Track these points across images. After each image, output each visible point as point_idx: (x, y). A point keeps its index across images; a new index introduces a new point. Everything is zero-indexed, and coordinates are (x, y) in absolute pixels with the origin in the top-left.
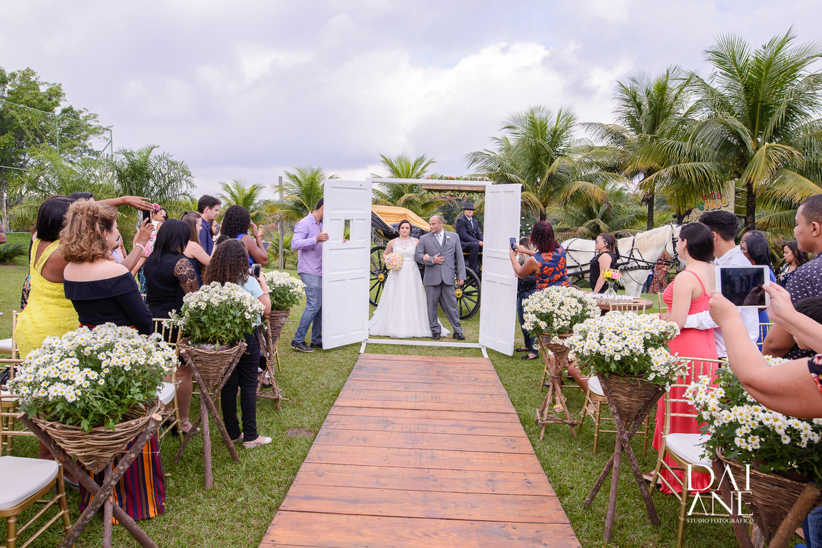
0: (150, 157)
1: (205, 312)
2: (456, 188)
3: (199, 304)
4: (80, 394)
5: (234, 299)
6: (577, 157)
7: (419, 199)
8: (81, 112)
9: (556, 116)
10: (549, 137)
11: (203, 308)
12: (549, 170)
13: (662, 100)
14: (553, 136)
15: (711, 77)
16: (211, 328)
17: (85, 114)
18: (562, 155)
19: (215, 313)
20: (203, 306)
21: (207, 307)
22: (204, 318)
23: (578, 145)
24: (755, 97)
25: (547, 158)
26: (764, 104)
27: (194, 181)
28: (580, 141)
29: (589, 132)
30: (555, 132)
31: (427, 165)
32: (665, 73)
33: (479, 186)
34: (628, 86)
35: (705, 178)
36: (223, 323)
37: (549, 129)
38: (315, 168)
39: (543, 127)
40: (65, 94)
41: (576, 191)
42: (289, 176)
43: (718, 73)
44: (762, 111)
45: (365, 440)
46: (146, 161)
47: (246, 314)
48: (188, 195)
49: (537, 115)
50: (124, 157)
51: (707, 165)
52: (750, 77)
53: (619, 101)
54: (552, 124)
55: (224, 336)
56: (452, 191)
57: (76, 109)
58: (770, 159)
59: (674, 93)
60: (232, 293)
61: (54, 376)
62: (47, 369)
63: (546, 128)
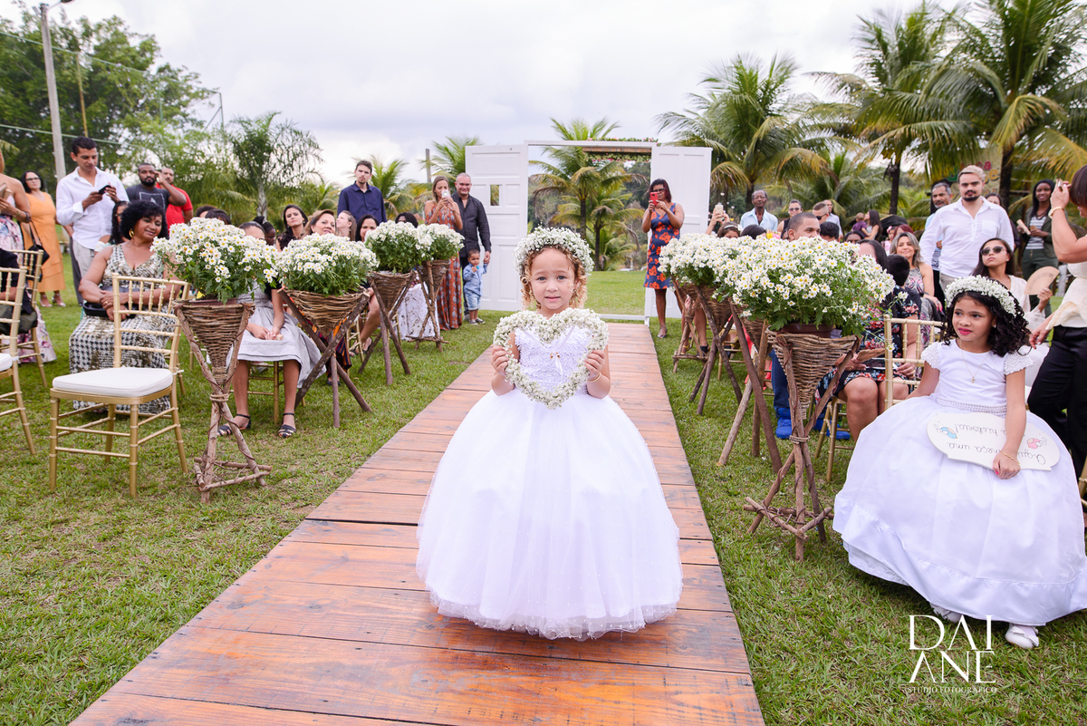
0: (271, 126)
1: (385, 243)
2: (619, 150)
4: (324, 269)
6: (793, 118)
7: (598, 175)
8: (180, 71)
9: (769, 66)
10: (760, 92)
11: (383, 240)
12: (759, 133)
13: (916, 40)
14: (765, 91)
15: (964, 11)
17: (185, 73)
18: (774, 115)
19: (392, 244)
20: (383, 238)
22: (383, 248)
23: (799, 101)
25: (755, 119)
26: (1027, 44)
27: (322, 155)
28: (801, 96)
29: (819, 82)
30: (768, 86)
31: (610, 129)
33: (646, 148)
34: (872, 21)
35: (945, 140)
37: (759, 81)
38: (471, 138)
39: (753, 78)
40: (160, 49)
41: (791, 160)
42: (439, 147)
44: (1024, 53)
46: (266, 131)
47: (417, 246)
48: (317, 173)
49: (745, 63)
51: (948, 124)
52: (1010, 10)
53: (860, 42)
54: (764, 75)
56: (615, 153)
57: (174, 67)
61: (306, 259)
62: (302, 255)
63: (756, 81)
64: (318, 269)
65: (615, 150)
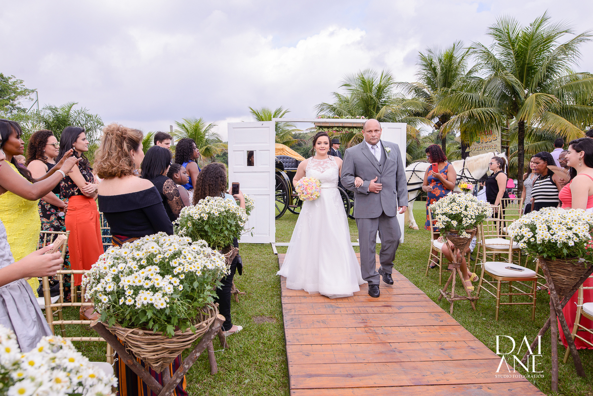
0: (71, 112)
1: (207, 222)
2: (341, 125)
3: (202, 215)
4: (168, 300)
5: (229, 210)
6: (395, 107)
8: (10, 78)
9: (380, 76)
10: (375, 91)
11: (206, 219)
12: (377, 116)
13: (450, 65)
14: (378, 91)
15: (492, 47)
16: (212, 236)
17: (13, 80)
18: (385, 105)
19: (215, 222)
20: (206, 217)
21: (209, 218)
22: (206, 227)
23: (395, 97)
24: (524, 61)
25: (374, 108)
26: (530, 65)
28: (396, 95)
29: (399, 88)
30: (380, 88)
31: (283, 114)
32: (452, 46)
34: (427, 55)
35: (491, 117)
36: (221, 231)
38: (198, 118)
39: (371, 85)
42: (179, 125)
43: (497, 44)
44: (528, 71)
45: (324, 322)
46: (68, 115)
47: (240, 223)
49: (366, 77)
50: (50, 112)
51: (491, 109)
52: (520, 46)
53: (420, 66)
54: (376, 84)
55: (222, 242)
56: (338, 127)
57: (5, 75)
58: (539, 104)
59: (458, 60)
60: (227, 205)
61: (138, 284)
62: (130, 278)
64: (160, 302)
65: (338, 125)
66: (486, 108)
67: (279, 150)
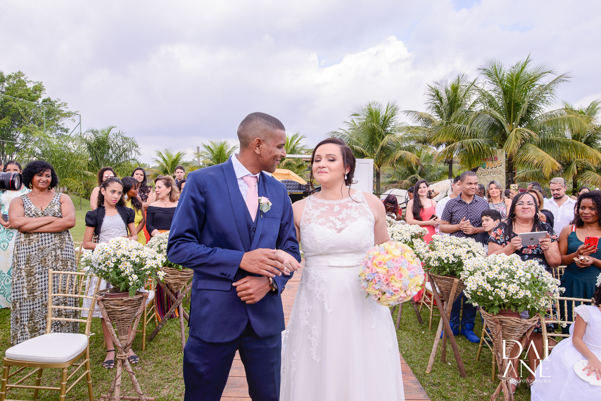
0: (110, 134)
6: (399, 135)
7: (295, 162)
8: (56, 101)
9: (385, 108)
10: (381, 121)
12: (382, 143)
13: (456, 96)
14: (384, 121)
15: (483, 84)
17: (58, 103)
18: (390, 133)
23: (400, 126)
24: (510, 98)
25: (380, 135)
26: (516, 102)
27: (141, 151)
28: (401, 123)
29: (409, 116)
30: (385, 118)
32: (457, 78)
34: (433, 86)
35: (480, 149)
37: (381, 116)
38: (223, 141)
39: (377, 114)
40: (45, 90)
41: (400, 157)
42: (205, 146)
43: (487, 82)
44: (514, 106)
46: (107, 137)
48: (136, 160)
49: (373, 107)
50: (92, 134)
51: (481, 141)
52: (506, 86)
53: (428, 96)
54: (383, 113)
57: (52, 99)
58: (517, 138)
59: (464, 91)
63: (379, 116)
66: (476, 140)
67: (286, 175)
